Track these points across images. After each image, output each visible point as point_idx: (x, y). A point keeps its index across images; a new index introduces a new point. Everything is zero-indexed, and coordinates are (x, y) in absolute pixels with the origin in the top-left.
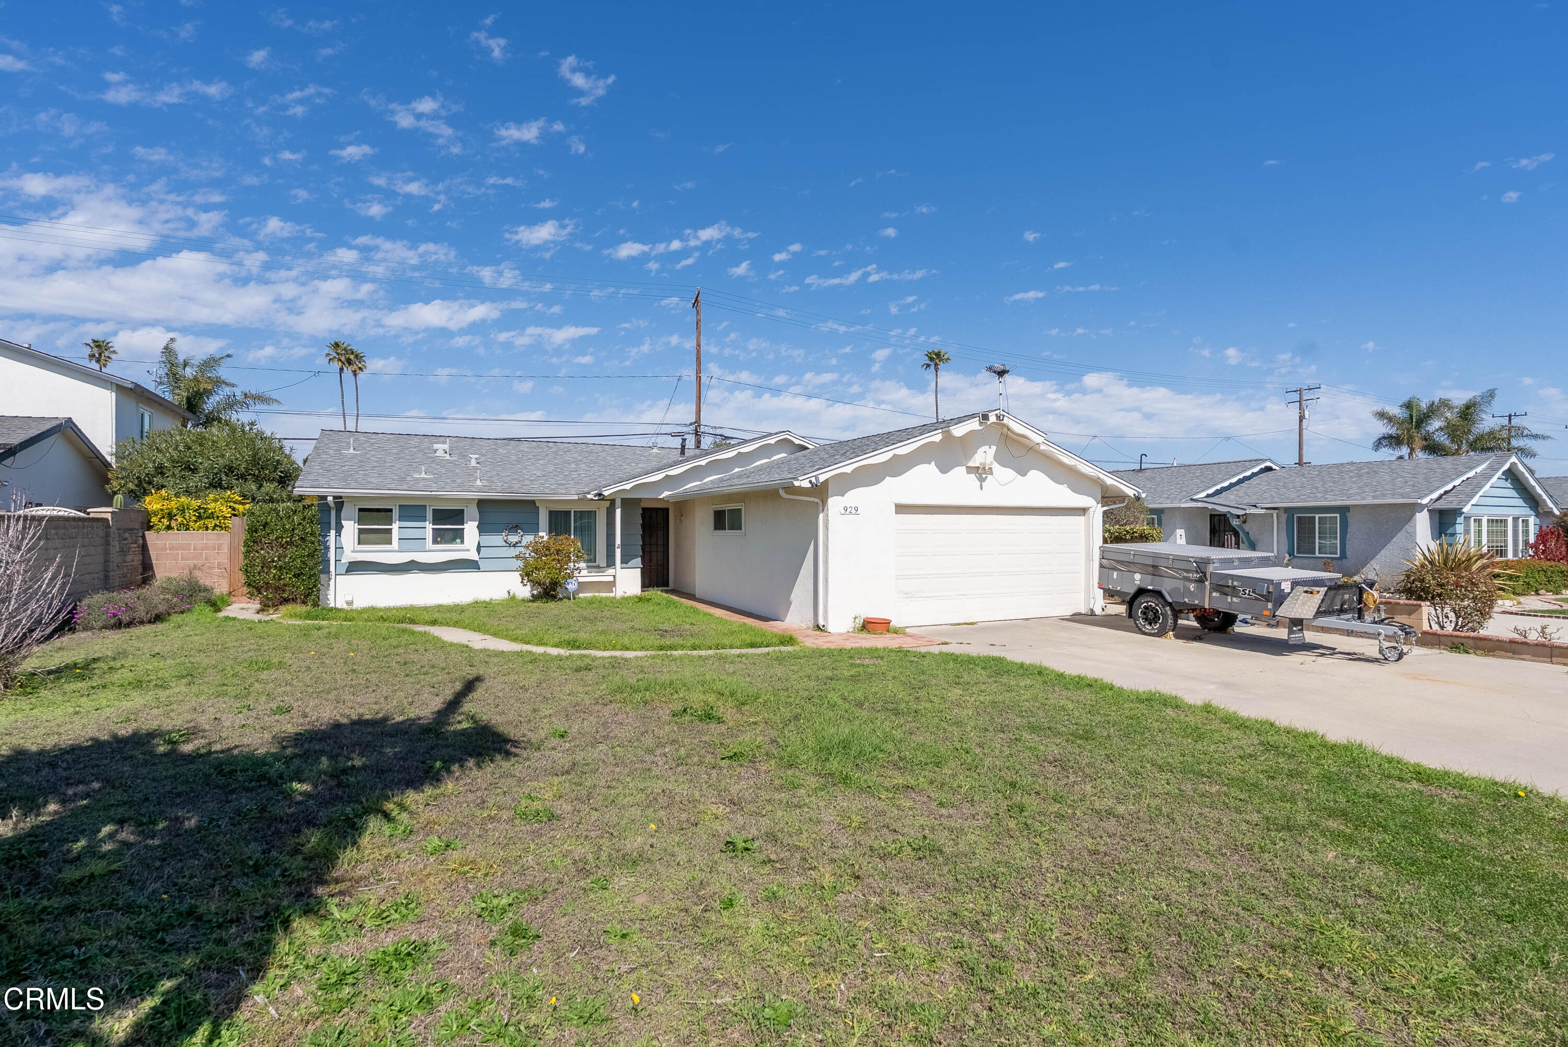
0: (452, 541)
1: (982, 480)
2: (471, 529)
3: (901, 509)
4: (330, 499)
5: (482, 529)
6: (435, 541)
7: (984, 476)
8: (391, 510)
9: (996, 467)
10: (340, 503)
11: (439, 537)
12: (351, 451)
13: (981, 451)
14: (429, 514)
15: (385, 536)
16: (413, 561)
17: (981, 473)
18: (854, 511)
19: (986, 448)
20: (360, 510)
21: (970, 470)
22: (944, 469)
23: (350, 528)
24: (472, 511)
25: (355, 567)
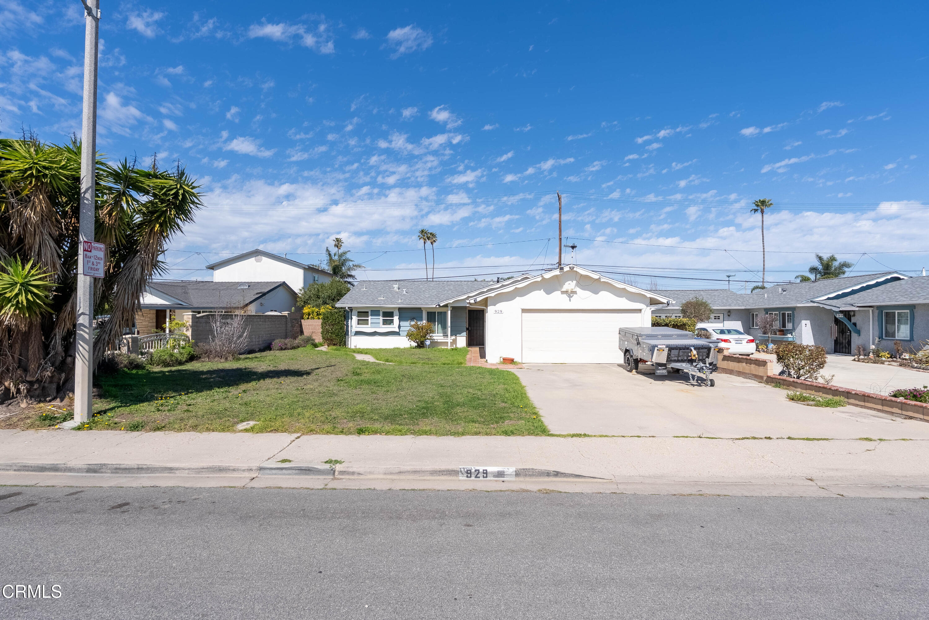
0: (390, 324)
1: (570, 297)
2: (396, 319)
3: (524, 311)
4: (347, 308)
5: (400, 319)
6: (384, 324)
7: (571, 295)
8: (368, 312)
9: (578, 290)
10: (351, 309)
11: (385, 322)
12: (365, 289)
13: (567, 283)
14: (381, 313)
15: (366, 322)
16: (375, 332)
17: (570, 294)
18: (500, 312)
19: (570, 282)
20: (358, 312)
21: (563, 293)
22: (548, 292)
23: (355, 319)
24: (396, 312)
25: (358, 333)
